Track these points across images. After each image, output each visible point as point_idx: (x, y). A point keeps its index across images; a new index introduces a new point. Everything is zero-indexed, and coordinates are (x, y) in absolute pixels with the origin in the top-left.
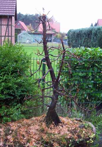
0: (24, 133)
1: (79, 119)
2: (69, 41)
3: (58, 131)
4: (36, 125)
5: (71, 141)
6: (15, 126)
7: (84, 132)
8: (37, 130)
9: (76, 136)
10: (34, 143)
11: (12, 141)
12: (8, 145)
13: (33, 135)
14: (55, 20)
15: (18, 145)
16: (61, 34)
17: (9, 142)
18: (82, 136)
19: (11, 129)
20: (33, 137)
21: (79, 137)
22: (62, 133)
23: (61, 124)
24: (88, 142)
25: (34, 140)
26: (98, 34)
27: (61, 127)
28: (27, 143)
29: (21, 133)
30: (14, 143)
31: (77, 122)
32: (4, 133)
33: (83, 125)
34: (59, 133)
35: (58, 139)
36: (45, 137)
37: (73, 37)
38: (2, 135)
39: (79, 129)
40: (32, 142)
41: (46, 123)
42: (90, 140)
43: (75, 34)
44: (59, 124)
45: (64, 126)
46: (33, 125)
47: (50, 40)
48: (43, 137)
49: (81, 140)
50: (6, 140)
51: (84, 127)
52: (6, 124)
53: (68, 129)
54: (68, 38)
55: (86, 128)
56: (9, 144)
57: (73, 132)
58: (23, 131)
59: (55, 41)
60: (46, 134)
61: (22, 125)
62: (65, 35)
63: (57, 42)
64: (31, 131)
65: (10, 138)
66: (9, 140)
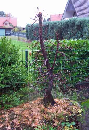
0: (28, 116)
1: (67, 99)
2: (27, 34)
3: (55, 110)
4: (36, 108)
5: (67, 116)
6: (18, 111)
7: (74, 108)
8: (38, 111)
9: (69, 113)
10: (38, 122)
11: (18, 124)
12: (16, 128)
13: (36, 116)
14: (12, 15)
15: (24, 126)
16: (18, 28)
17: (15, 125)
18: (74, 112)
19: (15, 114)
20: (36, 118)
21: (71, 113)
22: (59, 111)
23: (56, 104)
24: (78, 116)
25: (37, 120)
26: (54, 27)
27: (57, 107)
28: (32, 124)
29: (26, 116)
30: (20, 125)
31: (66, 101)
32: (9, 118)
33: (72, 103)
34: (56, 112)
35: (57, 117)
36: (46, 116)
37: (31, 31)
38: (7, 120)
39: (70, 106)
40: (36, 122)
41: (44, 105)
42: (79, 114)
43: (33, 28)
44: (54, 104)
45: (58, 105)
46: (33, 108)
47: (9, 34)
48: (44, 117)
49: (73, 115)
50: (13, 124)
51: (73, 104)
52: (9, 110)
53: (63, 108)
54: (27, 32)
55: (74, 106)
56: (16, 126)
57: (67, 109)
58: (26, 114)
59: (14, 35)
60: (46, 114)
61: (24, 109)
62: (22, 29)
63: (16, 35)
64: (34, 113)
65: (16, 121)
66: (15, 123)
